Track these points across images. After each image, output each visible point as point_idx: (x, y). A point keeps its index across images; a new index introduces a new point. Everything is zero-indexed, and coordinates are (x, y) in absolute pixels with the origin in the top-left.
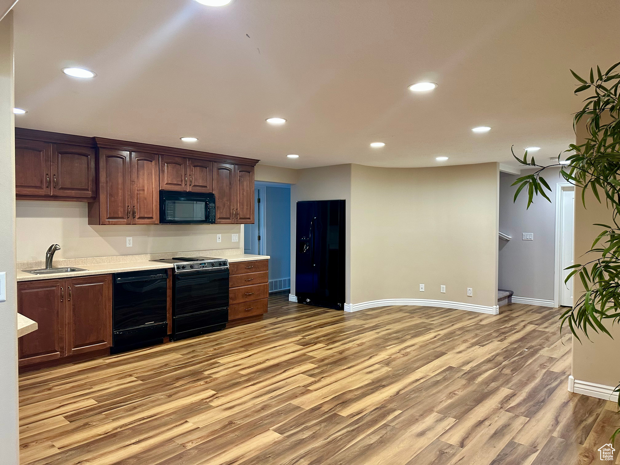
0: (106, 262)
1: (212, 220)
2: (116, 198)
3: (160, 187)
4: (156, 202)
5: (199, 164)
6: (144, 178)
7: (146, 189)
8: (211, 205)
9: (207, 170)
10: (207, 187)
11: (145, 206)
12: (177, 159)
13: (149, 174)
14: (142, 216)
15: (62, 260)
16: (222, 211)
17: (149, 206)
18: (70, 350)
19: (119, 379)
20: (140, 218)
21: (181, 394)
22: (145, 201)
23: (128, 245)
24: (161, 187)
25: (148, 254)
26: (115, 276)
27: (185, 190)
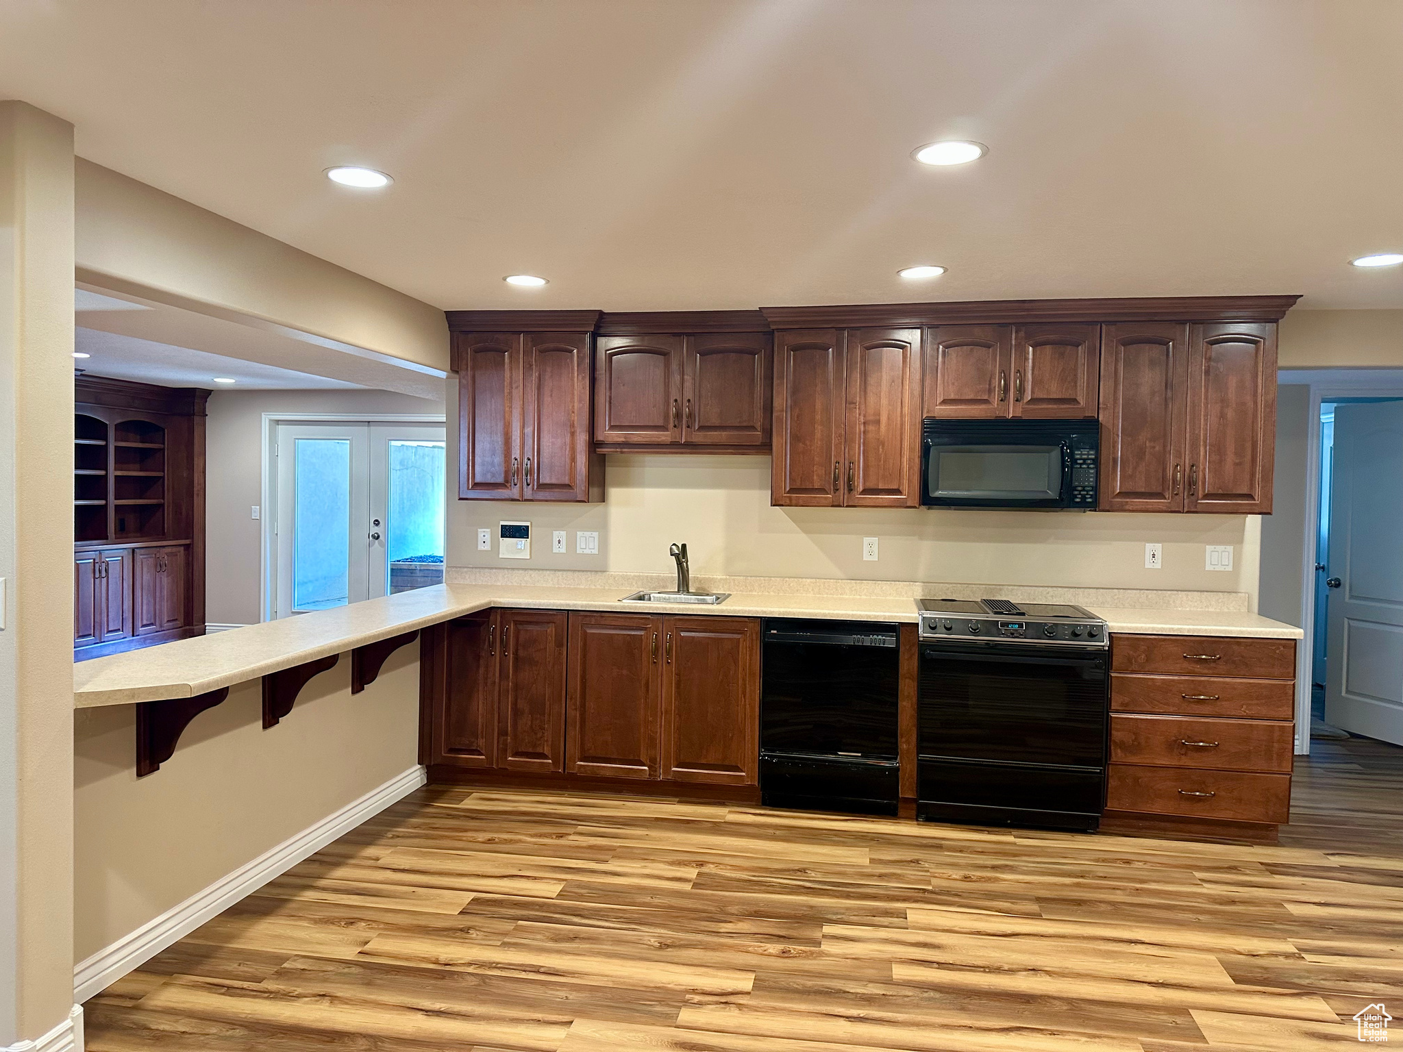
0: (812, 592)
1: (1084, 497)
2: (808, 444)
3: (925, 411)
4: (911, 450)
5: (1052, 337)
6: (880, 392)
7: (884, 419)
8: (1081, 454)
9: (1077, 352)
10: (1079, 403)
11: (880, 461)
12: (977, 331)
13: (893, 381)
14: (871, 485)
15: (719, 577)
16: (1130, 472)
17: (891, 461)
18: (667, 769)
19: (672, 863)
20: (865, 492)
21: (695, 954)
22: (881, 450)
23: (866, 558)
24: (928, 412)
25: (917, 584)
26: (768, 623)
27: (999, 414)
